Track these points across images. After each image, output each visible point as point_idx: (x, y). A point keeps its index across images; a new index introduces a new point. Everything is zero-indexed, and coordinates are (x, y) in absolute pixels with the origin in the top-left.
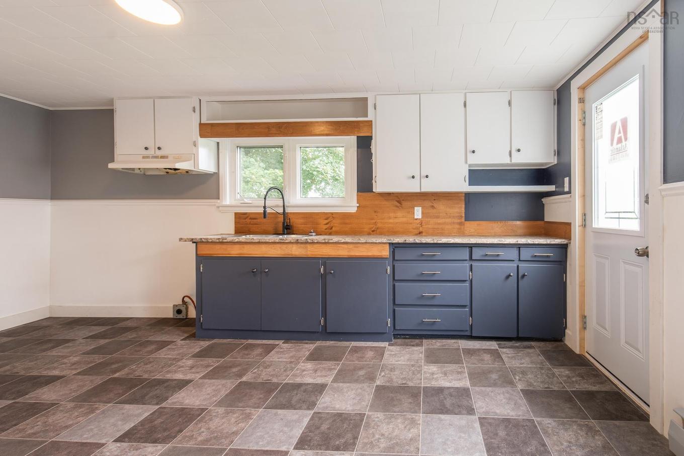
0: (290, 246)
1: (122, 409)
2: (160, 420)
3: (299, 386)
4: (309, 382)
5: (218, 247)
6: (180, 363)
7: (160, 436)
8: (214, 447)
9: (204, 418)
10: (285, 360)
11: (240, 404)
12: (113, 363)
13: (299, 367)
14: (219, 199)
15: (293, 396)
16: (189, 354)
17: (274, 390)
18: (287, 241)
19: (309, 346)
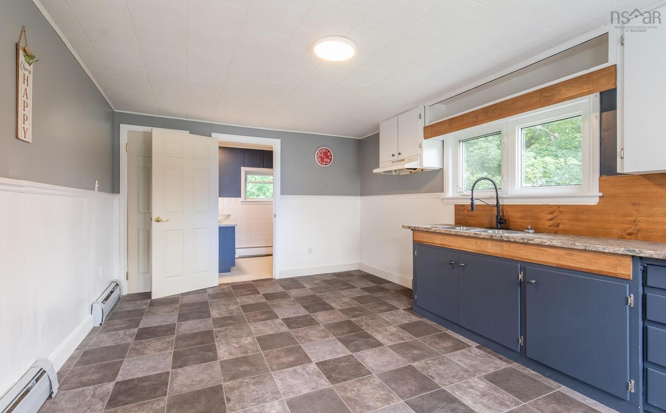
0: (486, 242)
1: (336, 344)
2: (343, 364)
3: (454, 400)
4: (465, 403)
5: (426, 235)
6: (388, 328)
7: (334, 375)
8: (349, 408)
9: (364, 379)
10: (463, 365)
11: (393, 384)
12: (358, 310)
13: (471, 380)
14: (443, 192)
15: (438, 406)
16: (399, 323)
17: (428, 389)
18: (481, 237)
19: (500, 363)
